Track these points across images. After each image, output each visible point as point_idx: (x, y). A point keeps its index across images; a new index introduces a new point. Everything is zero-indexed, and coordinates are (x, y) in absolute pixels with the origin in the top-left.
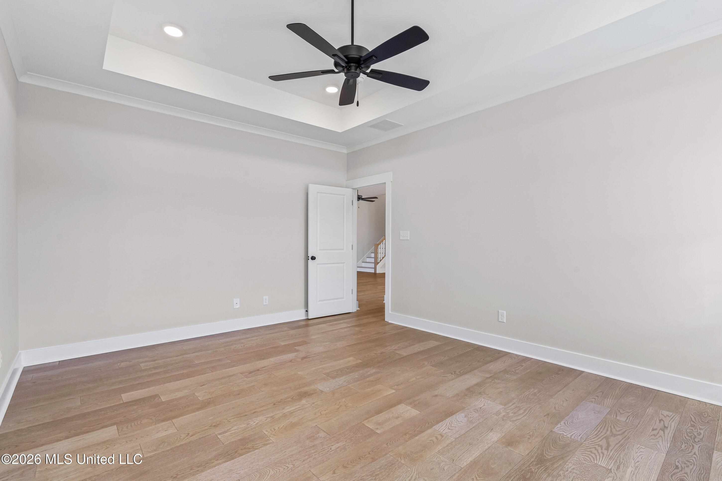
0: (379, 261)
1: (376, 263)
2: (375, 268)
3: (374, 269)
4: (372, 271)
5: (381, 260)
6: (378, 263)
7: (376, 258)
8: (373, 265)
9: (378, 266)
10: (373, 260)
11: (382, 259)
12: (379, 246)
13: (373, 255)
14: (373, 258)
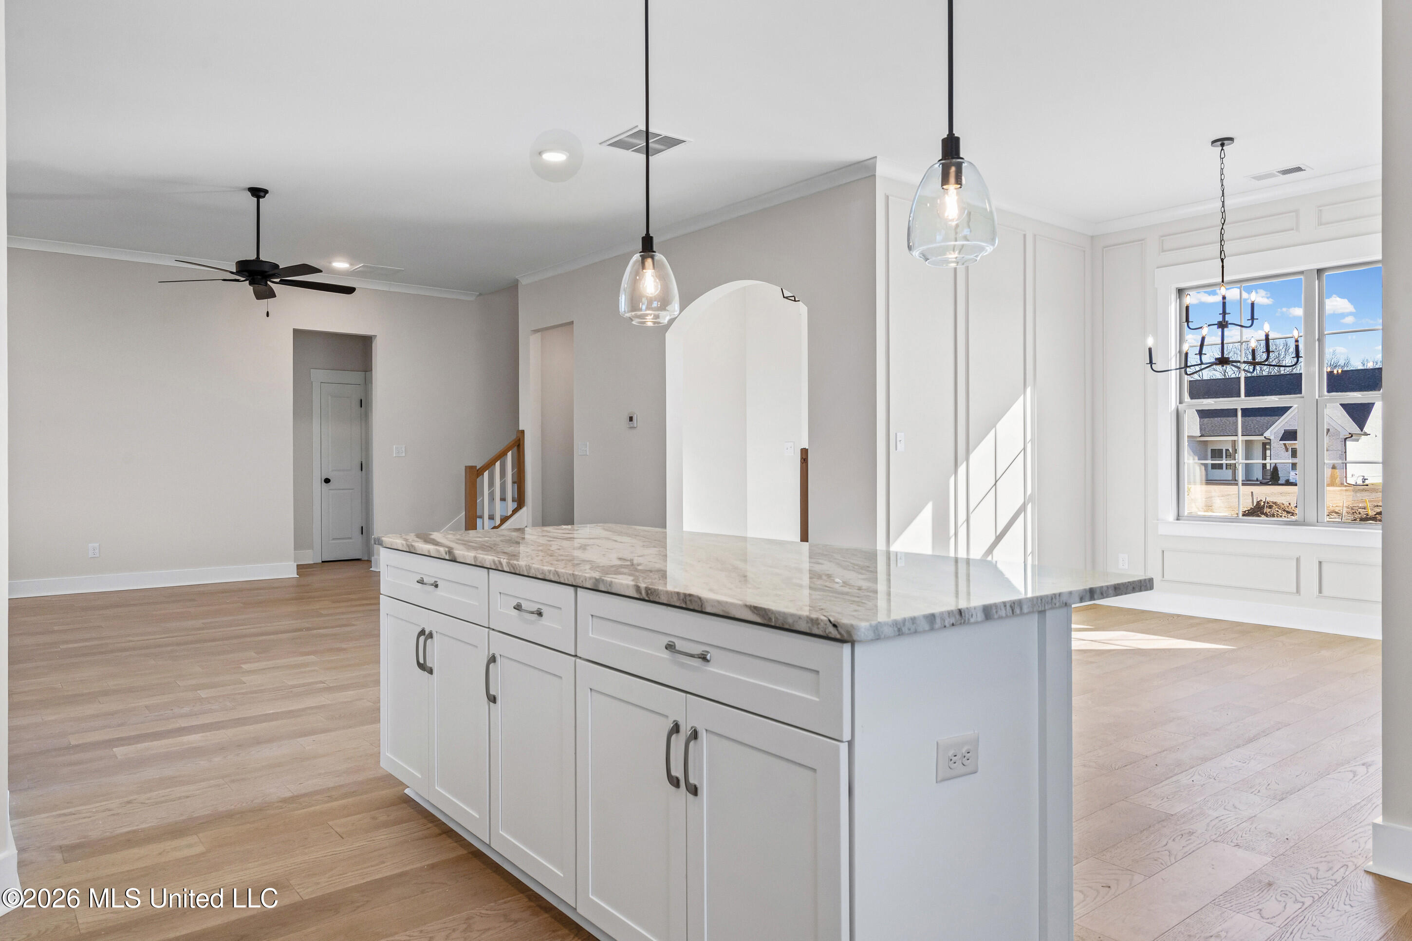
11: (498, 522)
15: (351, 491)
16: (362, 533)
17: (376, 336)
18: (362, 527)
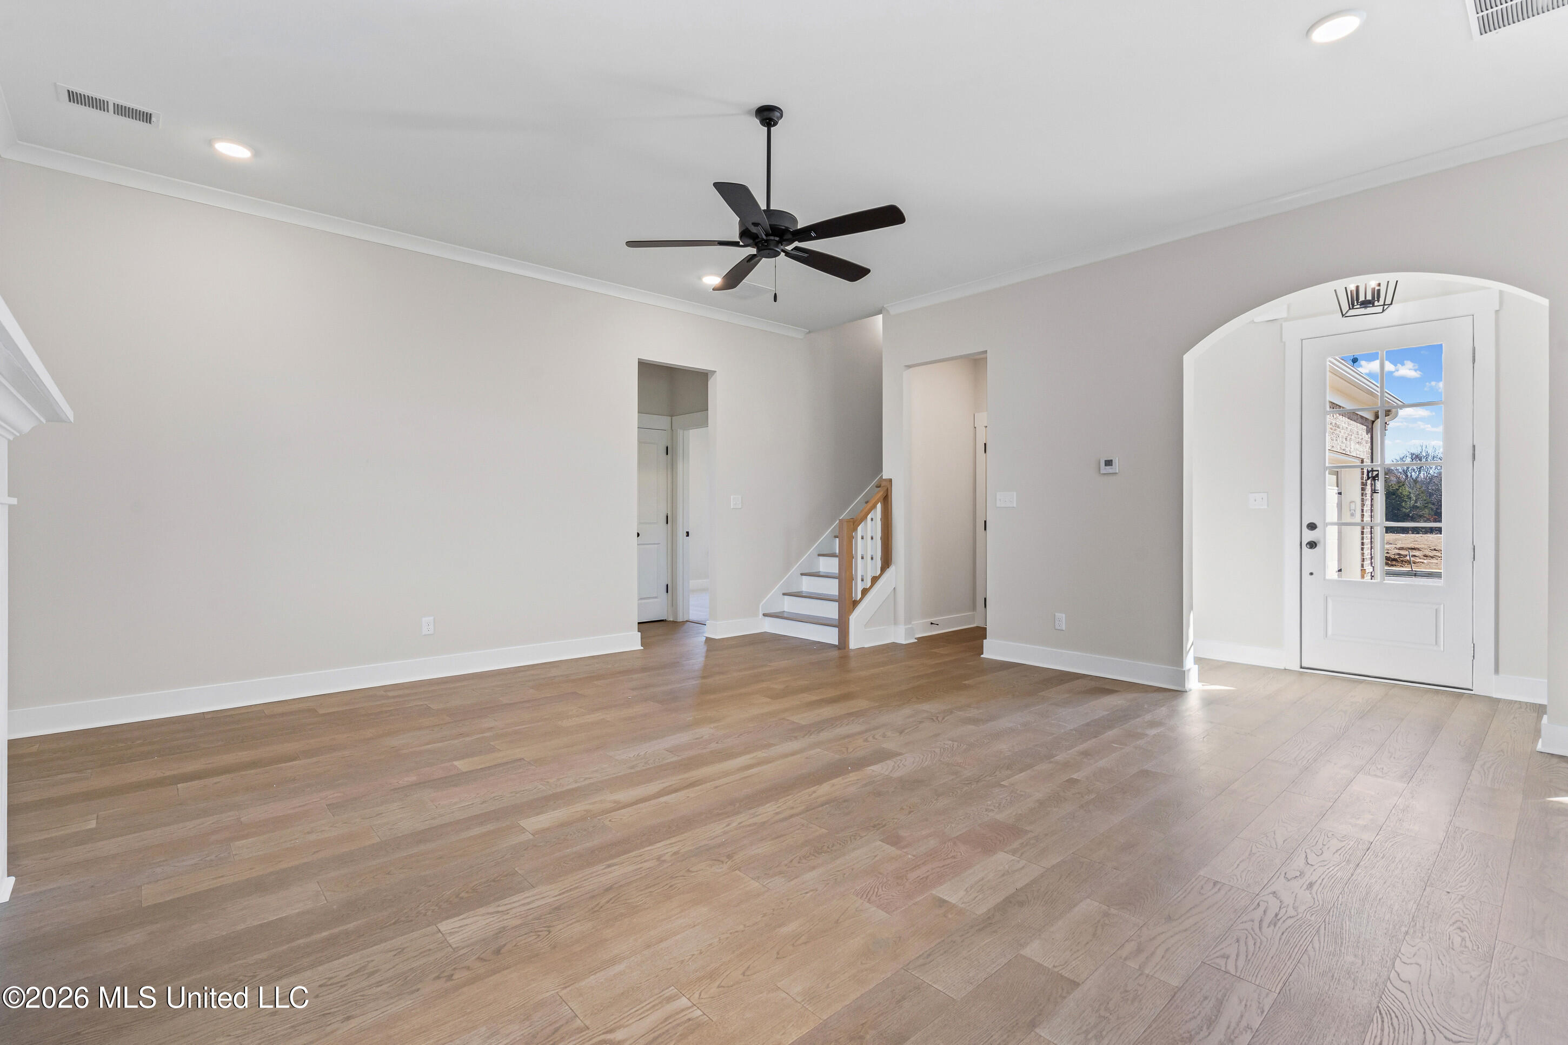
0: (859, 596)
1: (848, 603)
2: (842, 626)
3: (835, 631)
4: (830, 636)
5: (865, 592)
6: (855, 603)
7: (846, 577)
8: (831, 611)
9: (855, 619)
10: (832, 587)
11: (869, 584)
12: (860, 528)
13: (831, 565)
14: (827, 576)
15: (656, 546)
16: (667, 592)
17: (716, 371)
18: (667, 585)
